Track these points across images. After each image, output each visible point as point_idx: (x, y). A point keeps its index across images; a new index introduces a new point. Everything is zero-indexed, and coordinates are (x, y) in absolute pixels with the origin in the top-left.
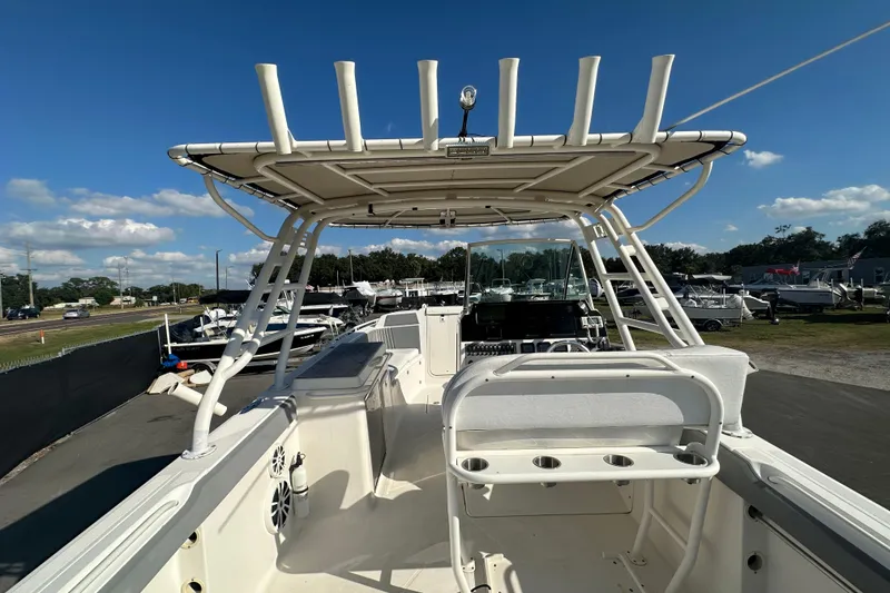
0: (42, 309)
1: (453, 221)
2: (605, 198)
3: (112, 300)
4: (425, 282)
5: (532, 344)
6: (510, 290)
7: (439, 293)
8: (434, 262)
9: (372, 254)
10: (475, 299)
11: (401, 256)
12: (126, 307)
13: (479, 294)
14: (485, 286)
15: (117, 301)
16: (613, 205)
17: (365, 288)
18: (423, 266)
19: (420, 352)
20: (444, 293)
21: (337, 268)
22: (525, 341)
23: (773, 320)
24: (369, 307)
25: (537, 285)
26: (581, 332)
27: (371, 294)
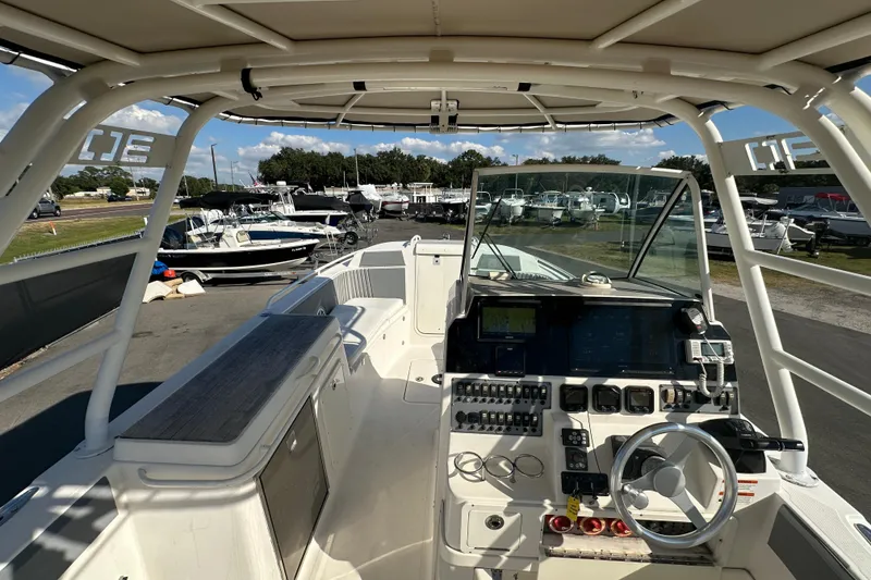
0: (62, 198)
1: (452, 120)
2: (834, 70)
3: (128, 191)
4: (434, 187)
5: (582, 388)
6: (522, 202)
7: (447, 201)
8: (445, 167)
9: (380, 153)
10: (484, 210)
11: (410, 158)
12: (141, 198)
13: (489, 205)
14: (495, 196)
15: (132, 192)
16: (858, 91)
17: (370, 192)
18: (432, 170)
19: (405, 302)
20: (453, 201)
21: (344, 168)
22: (571, 381)
23: (812, 252)
24: (374, 212)
25: (551, 197)
26: (682, 366)
27: (377, 198)
